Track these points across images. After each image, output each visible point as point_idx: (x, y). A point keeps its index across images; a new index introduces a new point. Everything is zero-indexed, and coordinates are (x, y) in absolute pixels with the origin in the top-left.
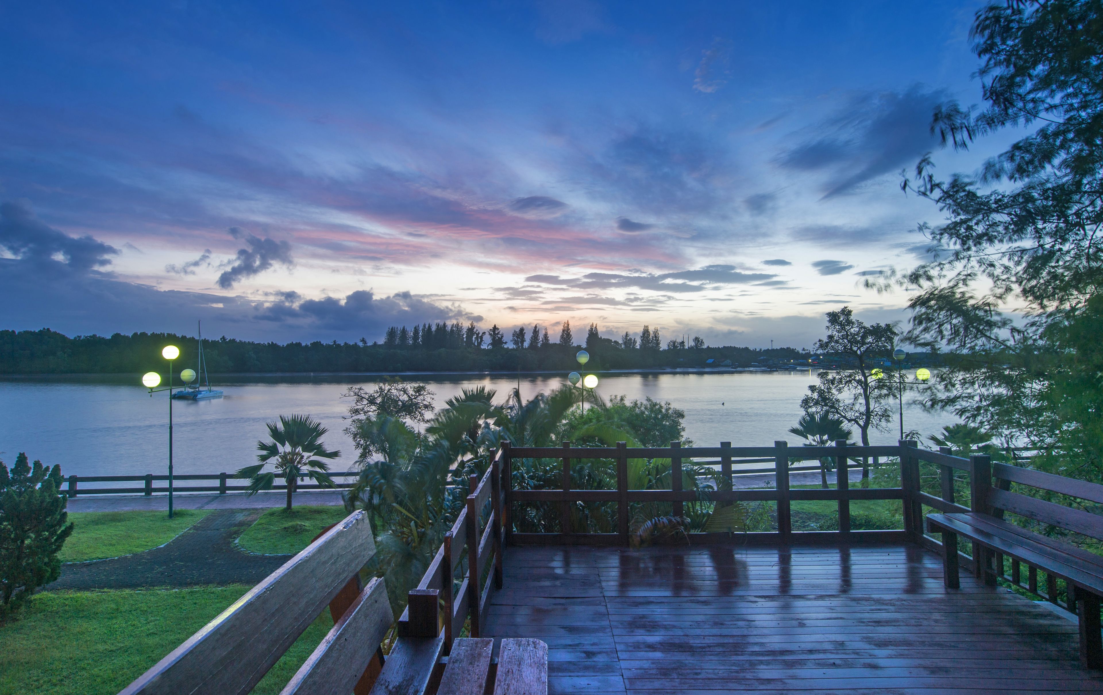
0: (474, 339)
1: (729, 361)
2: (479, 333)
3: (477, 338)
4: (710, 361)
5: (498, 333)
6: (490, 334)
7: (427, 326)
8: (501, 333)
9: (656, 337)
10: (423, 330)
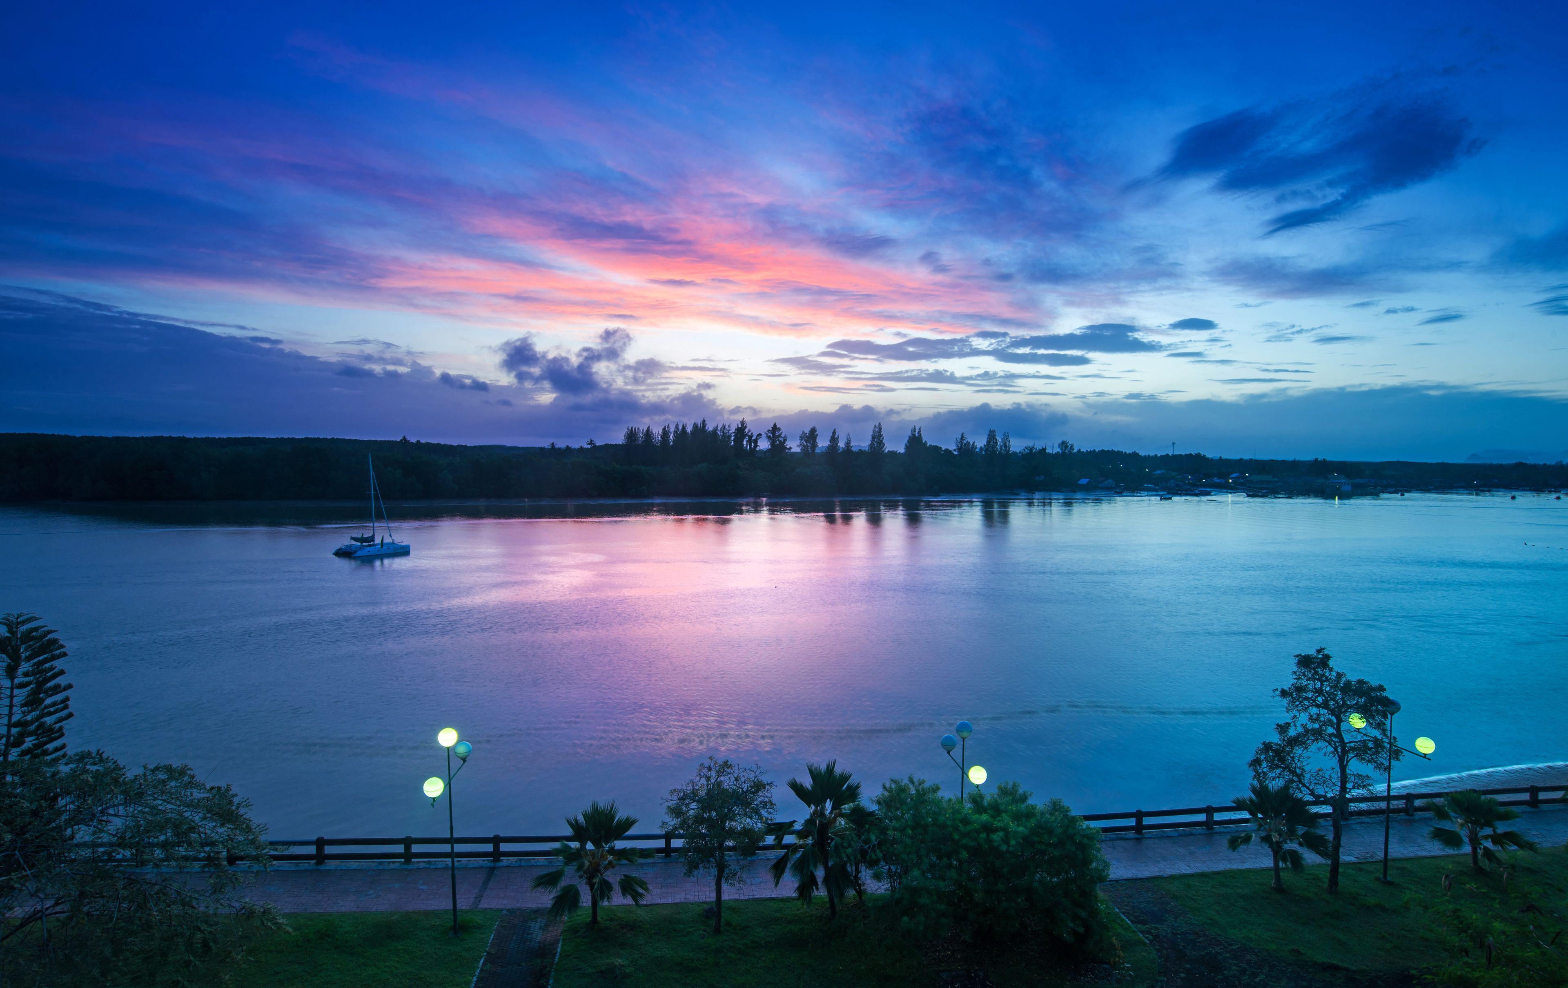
0: (745, 443)
1: (1110, 481)
2: (752, 436)
3: (749, 442)
4: (1084, 481)
5: (780, 436)
6: (768, 437)
7: (680, 428)
8: (783, 435)
9: (1006, 446)
10: (675, 432)
